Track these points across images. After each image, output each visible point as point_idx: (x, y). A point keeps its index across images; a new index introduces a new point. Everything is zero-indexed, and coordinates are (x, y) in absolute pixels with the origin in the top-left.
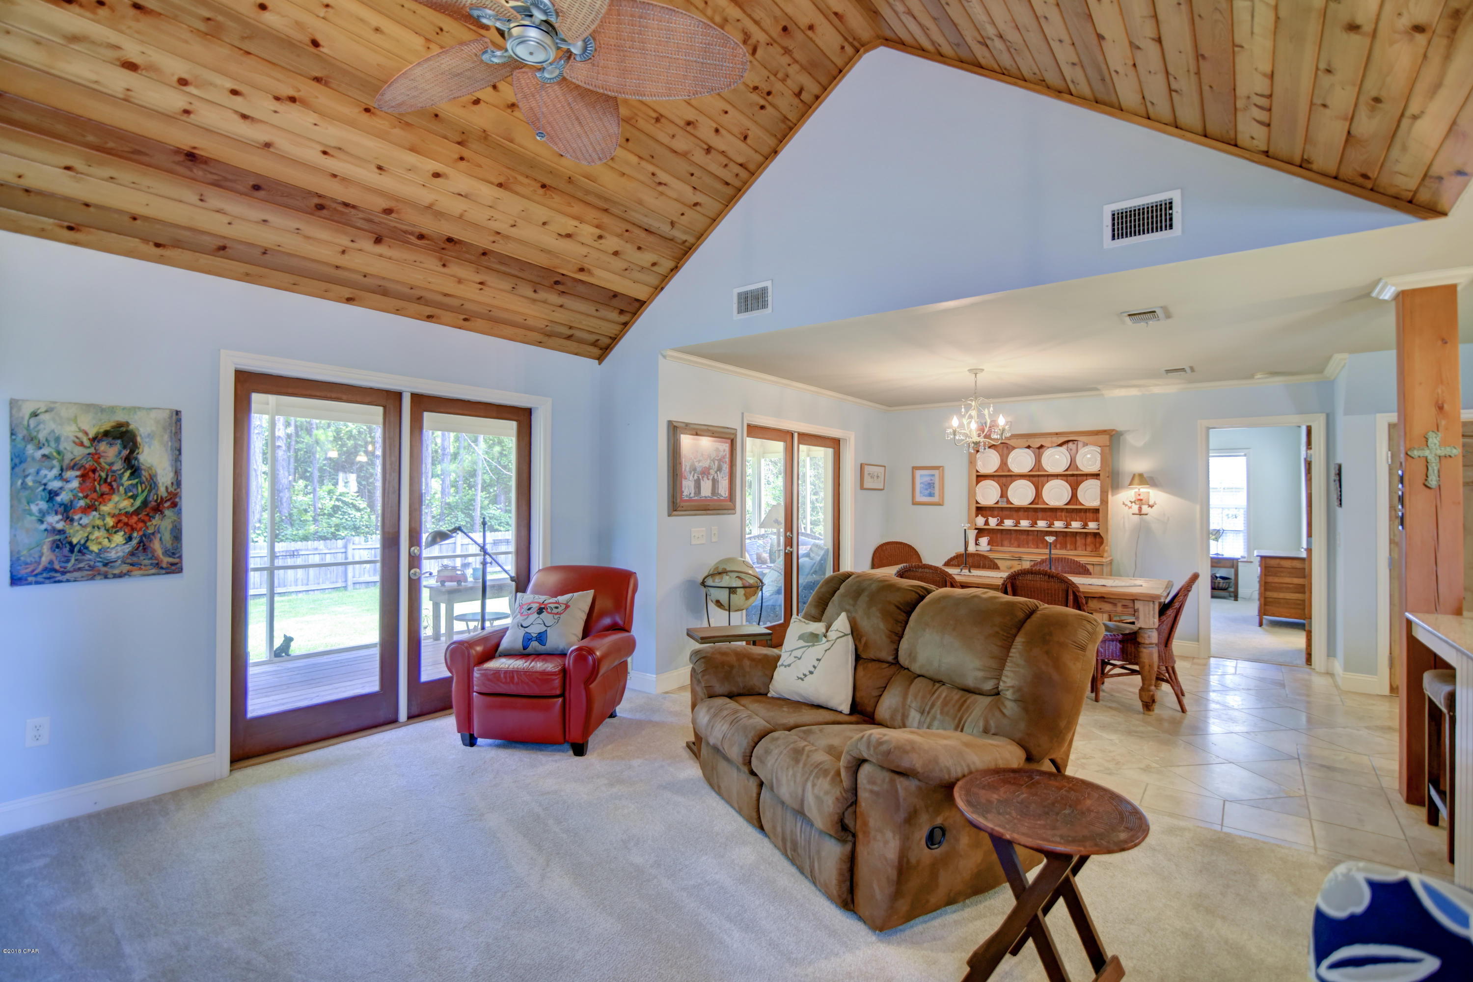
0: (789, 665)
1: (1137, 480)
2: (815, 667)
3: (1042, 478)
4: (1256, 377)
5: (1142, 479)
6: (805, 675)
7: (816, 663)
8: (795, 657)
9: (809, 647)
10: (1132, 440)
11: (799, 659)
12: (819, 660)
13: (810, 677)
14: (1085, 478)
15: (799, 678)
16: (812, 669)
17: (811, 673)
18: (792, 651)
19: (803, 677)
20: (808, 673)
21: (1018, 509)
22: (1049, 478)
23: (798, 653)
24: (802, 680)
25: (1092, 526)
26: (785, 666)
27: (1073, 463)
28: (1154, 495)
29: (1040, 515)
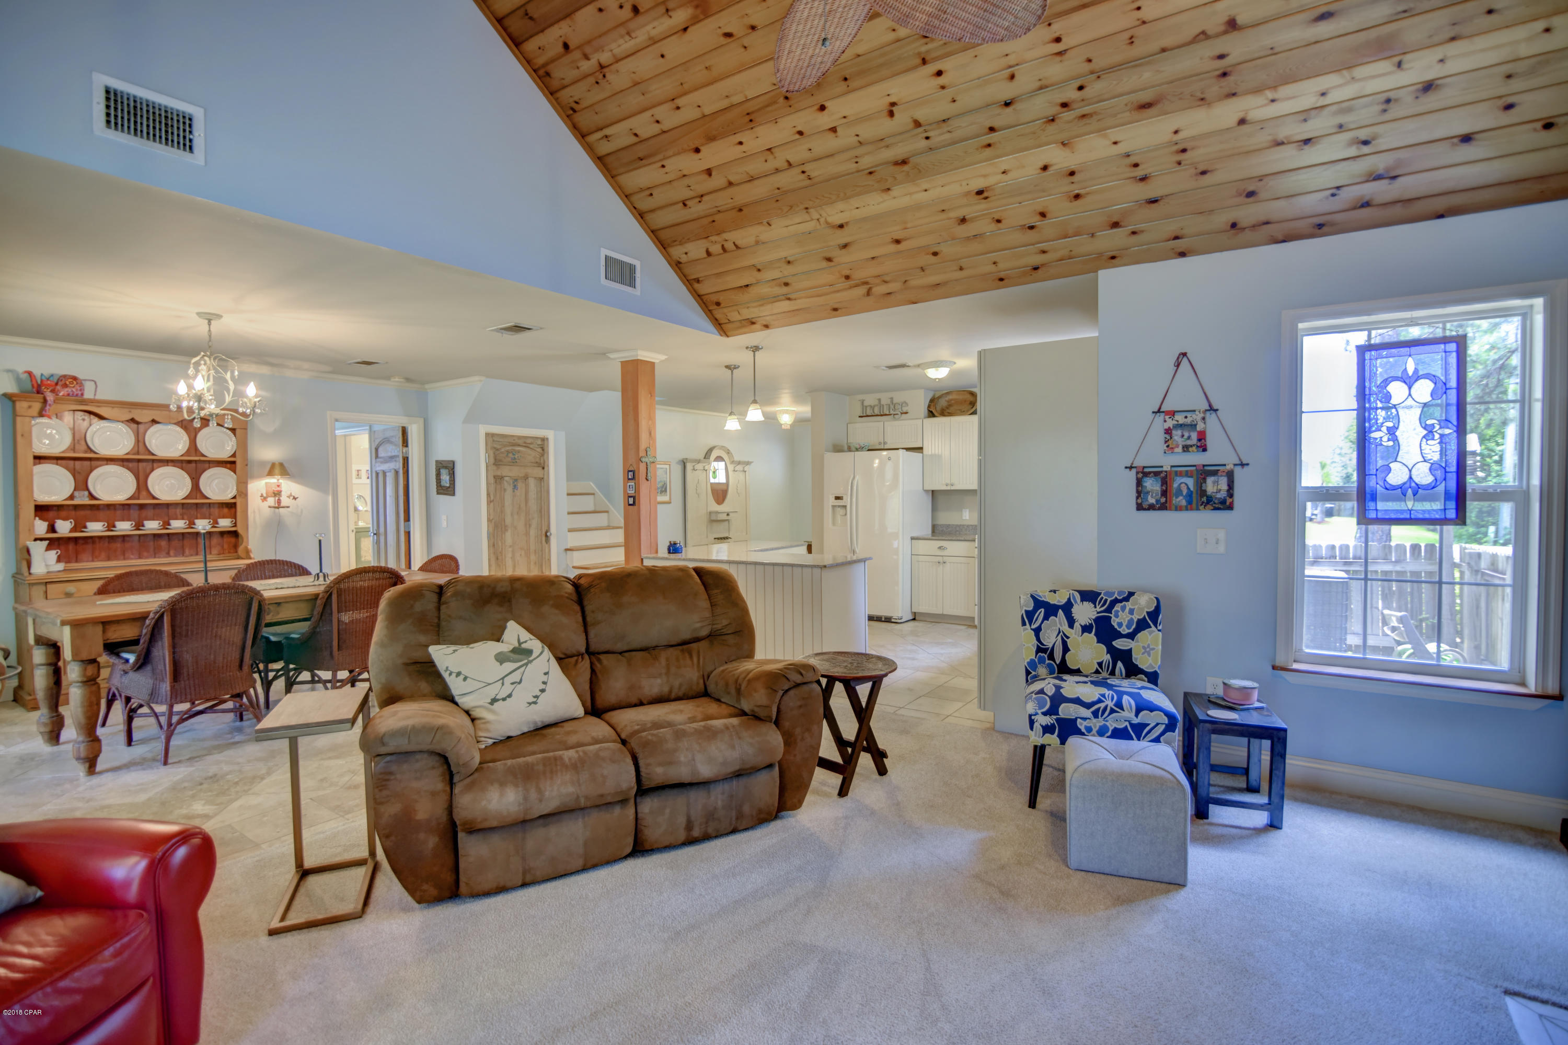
0: (510, 696)
1: (277, 470)
2: (544, 683)
3: (144, 464)
4: (392, 380)
5: (279, 468)
6: (537, 697)
7: (545, 678)
8: (512, 684)
9: (526, 664)
10: (262, 425)
11: (520, 682)
12: (546, 674)
13: (543, 697)
14: (207, 465)
15: (530, 704)
16: (543, 686)
17: (543, 691)
18: (503, 679)
19: (535, 700)
20: (539, 693)
21: (110, 507)
22: (155, 465)
23: (516, 677)
24: (535, 703)
25: (225, 523)
26: (504, 699)
27: (193, 447)
28: (288, 486)
29: (150, 512)
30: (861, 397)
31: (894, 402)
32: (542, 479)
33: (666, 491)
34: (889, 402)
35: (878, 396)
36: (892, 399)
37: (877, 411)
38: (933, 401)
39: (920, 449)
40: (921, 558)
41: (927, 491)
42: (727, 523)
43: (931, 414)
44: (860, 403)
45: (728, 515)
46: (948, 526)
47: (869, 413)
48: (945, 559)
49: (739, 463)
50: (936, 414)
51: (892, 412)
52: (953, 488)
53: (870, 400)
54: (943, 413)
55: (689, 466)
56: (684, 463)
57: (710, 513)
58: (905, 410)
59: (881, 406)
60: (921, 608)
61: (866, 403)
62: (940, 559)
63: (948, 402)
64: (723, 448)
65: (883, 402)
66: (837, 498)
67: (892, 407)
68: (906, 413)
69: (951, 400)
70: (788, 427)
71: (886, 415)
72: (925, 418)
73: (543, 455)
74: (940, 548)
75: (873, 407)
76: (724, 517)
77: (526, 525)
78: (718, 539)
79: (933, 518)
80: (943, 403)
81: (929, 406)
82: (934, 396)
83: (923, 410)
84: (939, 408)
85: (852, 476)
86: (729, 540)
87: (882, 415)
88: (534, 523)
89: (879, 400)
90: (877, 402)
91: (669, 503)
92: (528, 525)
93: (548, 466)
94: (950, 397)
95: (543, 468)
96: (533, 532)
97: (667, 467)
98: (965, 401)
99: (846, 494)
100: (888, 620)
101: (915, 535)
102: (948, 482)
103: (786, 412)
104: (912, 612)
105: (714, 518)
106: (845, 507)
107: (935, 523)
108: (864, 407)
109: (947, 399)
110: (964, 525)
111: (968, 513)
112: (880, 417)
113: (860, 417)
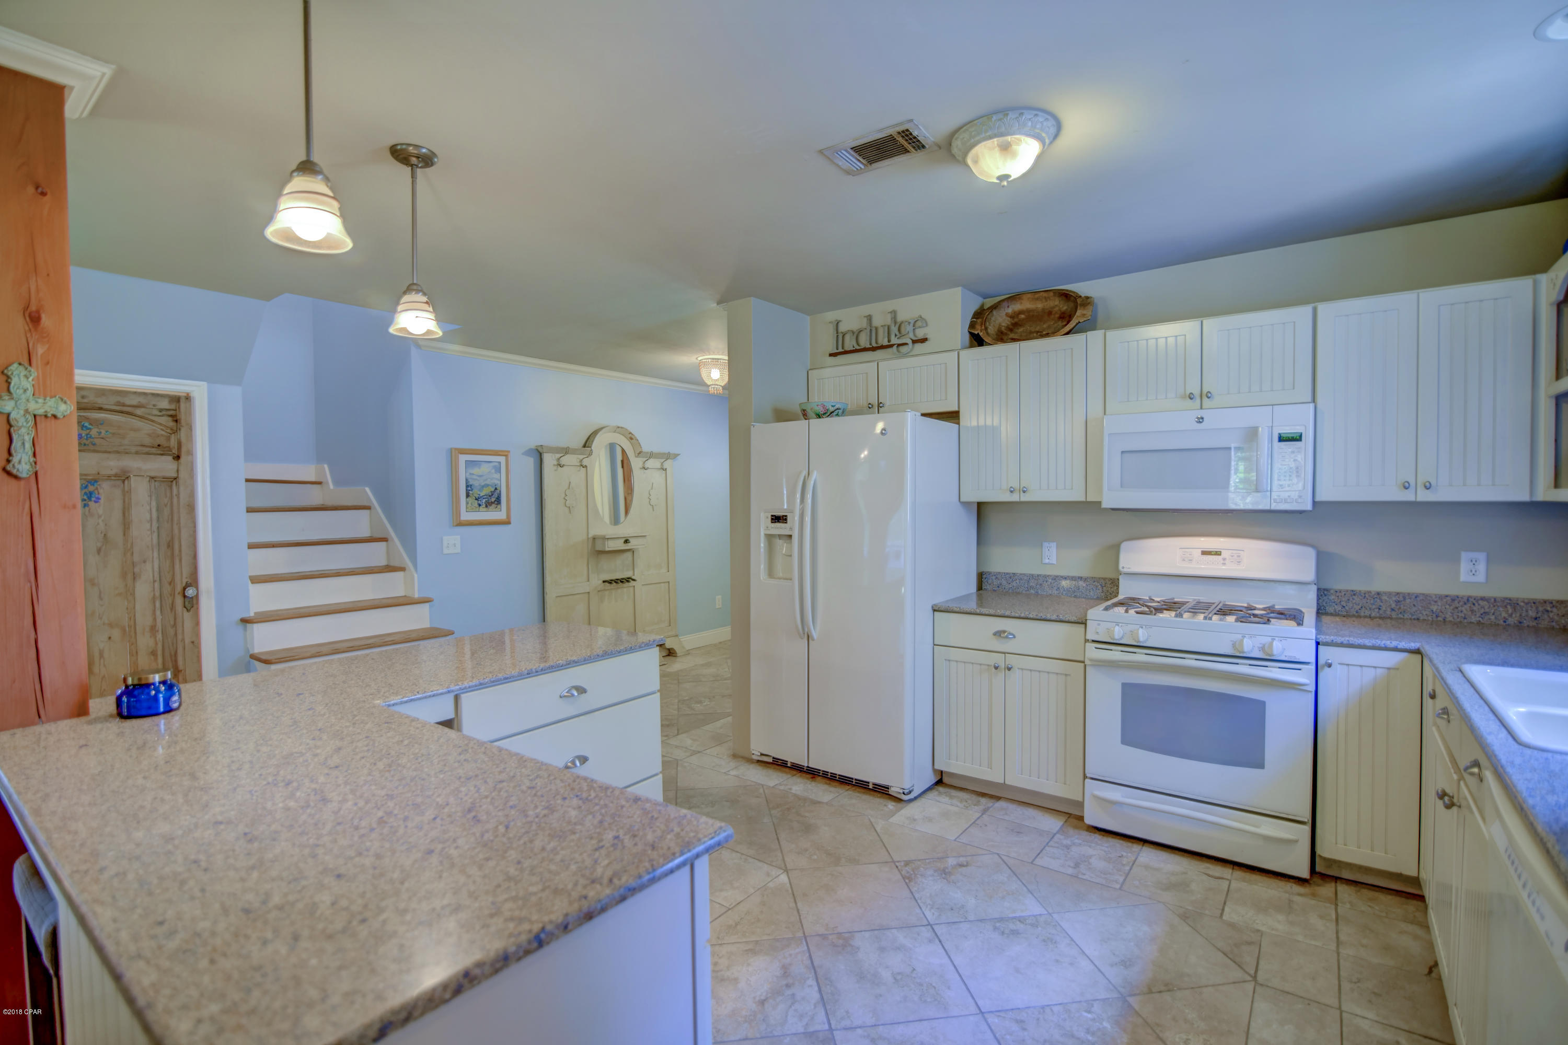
30: (832, 316)
31: (899, 319)
32: (174, 480)
33: (498, 501)
34: (888, 321)
35: (866, 309)
36: (894, 313)
37: (864, 342)
38: (980, 315)
39: (953, 416)
40: (954, 654)
41: (966, 504)
42: (629, 554)
43: (977, 341)
44: (831, 329)
45: (626, 541)
46: (1012, 576)
47: (848, 347)
48: (1012, 660)
49: (651, 455)
50: (987, 339)
51: (894, 341)
52: (1025, 498)
53: (851, 319)
54: (1002, 337)
55: (549, 459)
56: (539, 454)
57: (594, 539)
58: (920, 334)
59: (873, 330)
60: (954, 766)
61: (842, 328)
62: (999, 659)
63: (1012, 317)
64: (619, 430)
65: (877, 322)
66: (776, 519)
67: (894, 330)
68: (924, 340)
69: (1021, 312)
71: (882, 347)
72: (964, 348)
73: (175, 431)
74: (999, 634)
75: (857, 334)
76: (620, 545)
77: (124, 575)
78: (610, 582)
79: (980, 558)
80: (1000, 319)
81: (972, 325)
82: (982, 305)
83: (959, 332)
84: (992, 330)
85: (805, 473)
86: (632, 583)
87: (873, 349)
88: (148, 572)
89: (869, 318)
90: (864, 324)
91: (507, 522)
92: (130, 574)
93: (190, 453)
94: (1016, 307)
95: (178, 458)
96: (143, 590)
97: (502, 459)
98: (1050, 313)
99: (792, 512)
100: (881, 791)
101: (939, 600)
102: (1016, 485)
103: (715, 364)
104: (935, 771)
105: (599, 547)
106: (790, 539)
107: (985, 569)
108: (840, 336)
109: (1010, 311)
110: (1046, 576)
111: (1054, 550)
112: (870, 353)
113: (831, 355)
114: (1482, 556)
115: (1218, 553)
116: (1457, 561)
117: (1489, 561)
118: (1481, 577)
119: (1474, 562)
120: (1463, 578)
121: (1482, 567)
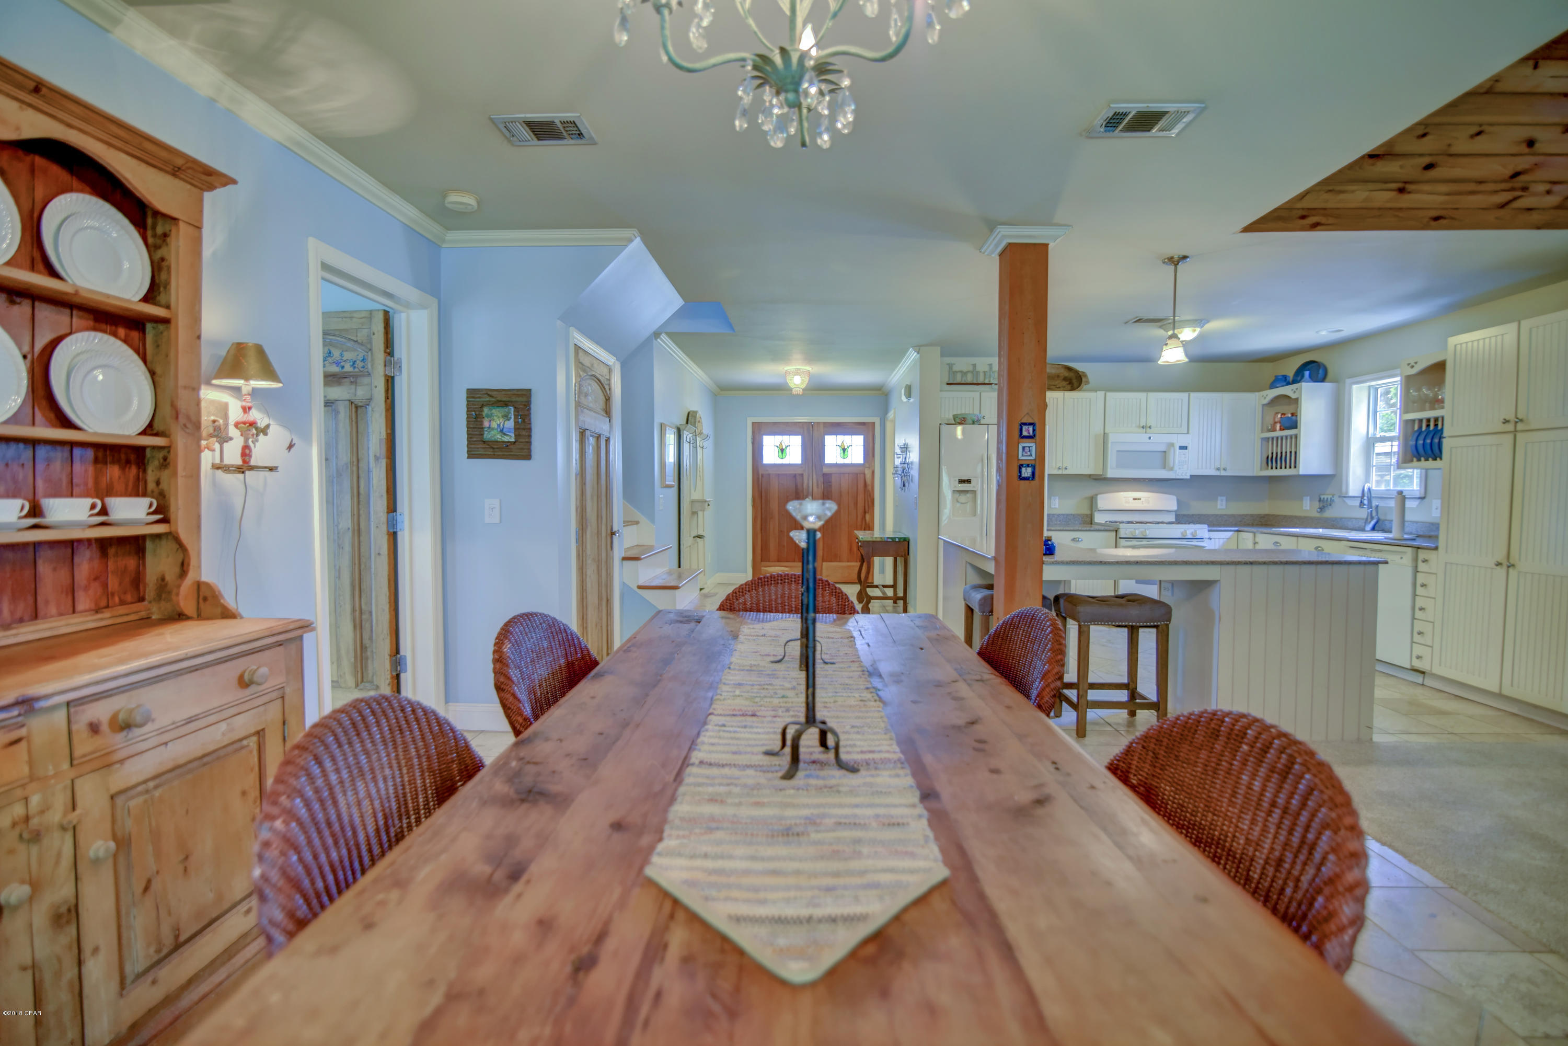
30: (948, 361)
34: (987, 369)
35: (973, 360)
37: (969, 379)
42: (697, 516)
44: (948, 369)
47: (959, 380)
52: (1065, 472)
53: (961, 365)
55: (684, 436)
56: (679, 431)
57: (692, 502)
59: (974, 372)
61: (955, 368)
65: (979, 368)
66: (962, 482)
70: (800, 392)
71: (983, 384)
74: (1074, 540)
75: (964, 374)
78: (694, 538)
85: (986, 455)
87: (976, 384)
90: (971, 368)
98: (1058, 376)
99: (977, 477)
103: (798, 372)
105: (694, 508)
106: (974, 492)
108: (954, 374)
110: (1053, 515)
111: (1057, 501)
112: (976, 386)
113: (948, 384)
114: (1224, 498)
115: (1139, 499)
116: (1217, 500)
117: (1227, 500)
118: (1224, 507)
119: (1222, 500)
120: (1219, 507)
121: (1224, 502)
